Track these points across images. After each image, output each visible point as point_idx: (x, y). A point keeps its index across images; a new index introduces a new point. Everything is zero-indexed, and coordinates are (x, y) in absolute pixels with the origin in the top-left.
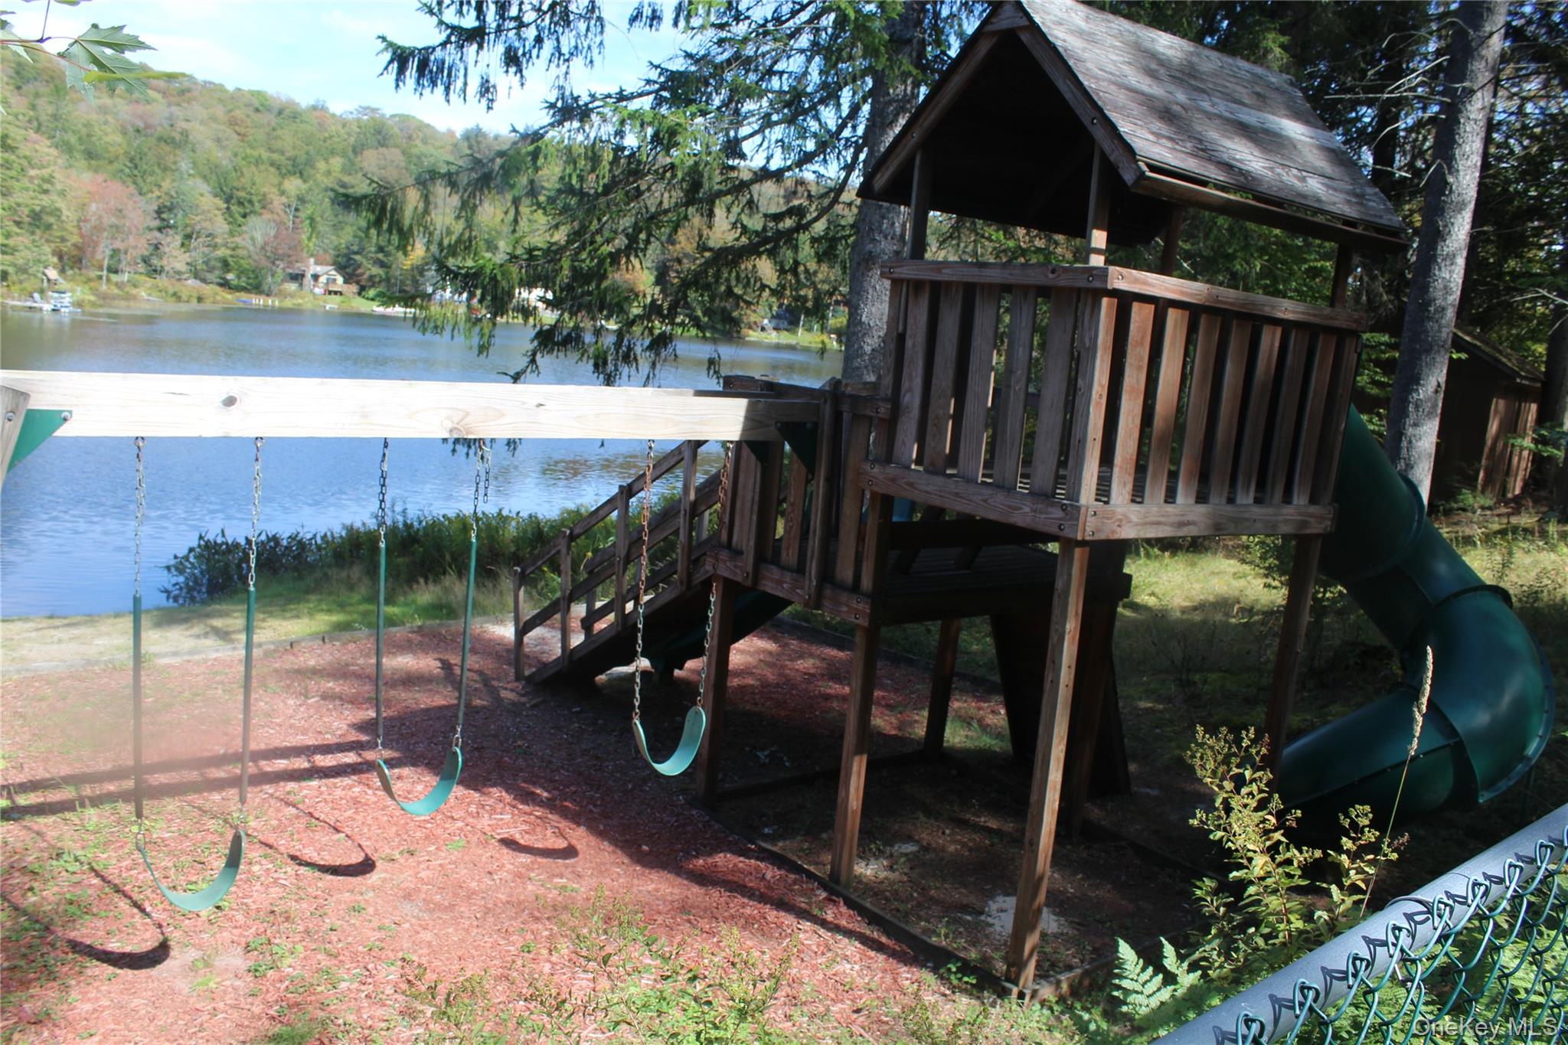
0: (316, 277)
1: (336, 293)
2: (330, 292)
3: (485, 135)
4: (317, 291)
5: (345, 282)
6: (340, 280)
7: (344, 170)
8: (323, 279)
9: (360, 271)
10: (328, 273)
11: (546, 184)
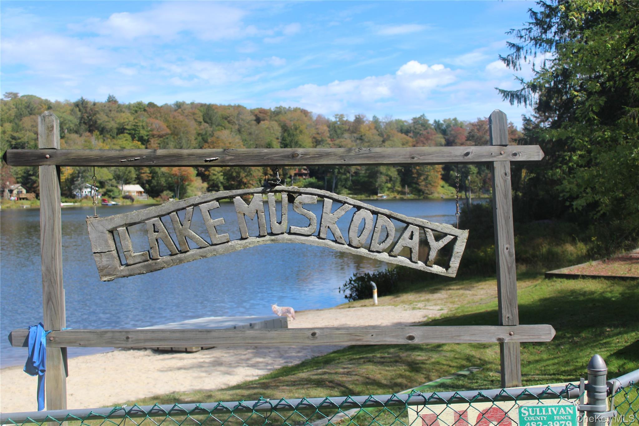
0: (11, 191)
1: (23, 199)
2: (20, 199)
3: (87, 103)
4: (13, 198)
5: (27, 192)
6: (24, 191)
7: (13, 130)
8: (15, 192)
9: (35, 185)
10: (17, 188)
11: (127, 127)
